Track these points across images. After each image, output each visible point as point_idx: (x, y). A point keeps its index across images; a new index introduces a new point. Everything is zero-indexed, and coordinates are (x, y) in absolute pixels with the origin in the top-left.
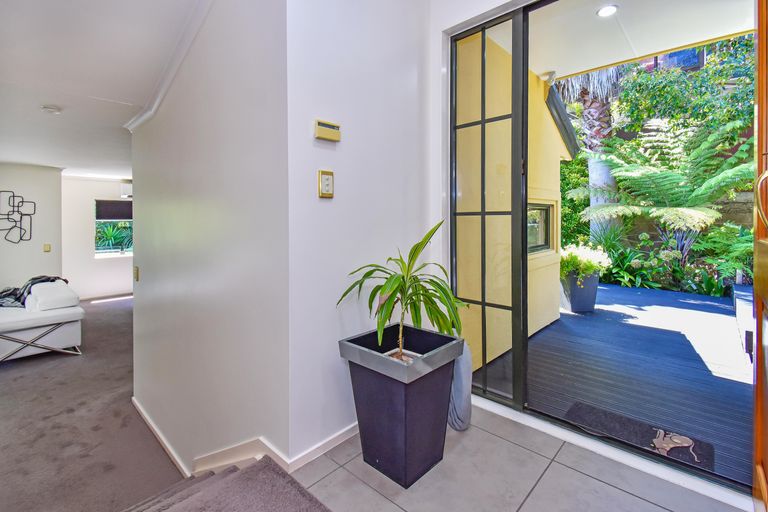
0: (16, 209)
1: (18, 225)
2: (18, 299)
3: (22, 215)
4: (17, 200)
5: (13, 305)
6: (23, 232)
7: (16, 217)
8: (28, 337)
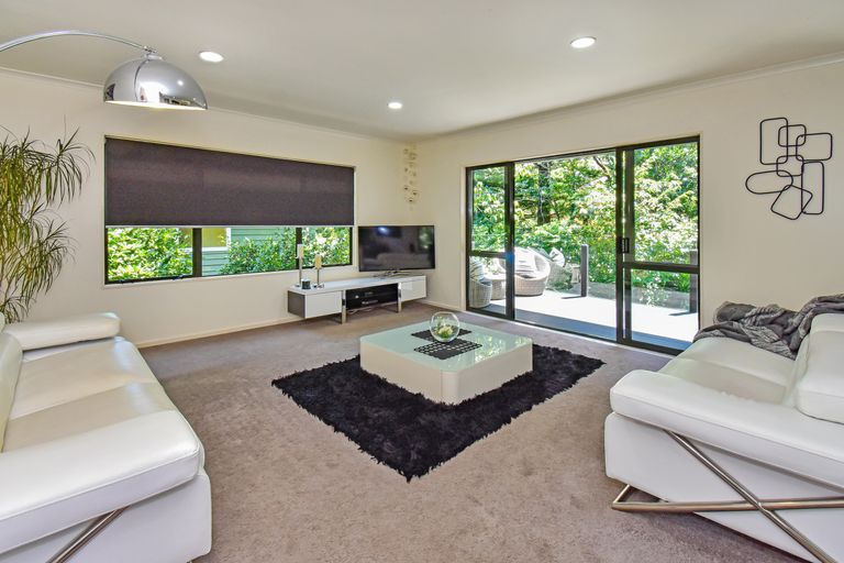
0: (792, 151)
1: (795, 183)
2: (786, 336)
3: (804, 162)
4: (795, 133)
5: (773, 347)
6: (807, 197)
7: (793, 166)
8: (764, 489)
